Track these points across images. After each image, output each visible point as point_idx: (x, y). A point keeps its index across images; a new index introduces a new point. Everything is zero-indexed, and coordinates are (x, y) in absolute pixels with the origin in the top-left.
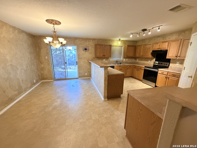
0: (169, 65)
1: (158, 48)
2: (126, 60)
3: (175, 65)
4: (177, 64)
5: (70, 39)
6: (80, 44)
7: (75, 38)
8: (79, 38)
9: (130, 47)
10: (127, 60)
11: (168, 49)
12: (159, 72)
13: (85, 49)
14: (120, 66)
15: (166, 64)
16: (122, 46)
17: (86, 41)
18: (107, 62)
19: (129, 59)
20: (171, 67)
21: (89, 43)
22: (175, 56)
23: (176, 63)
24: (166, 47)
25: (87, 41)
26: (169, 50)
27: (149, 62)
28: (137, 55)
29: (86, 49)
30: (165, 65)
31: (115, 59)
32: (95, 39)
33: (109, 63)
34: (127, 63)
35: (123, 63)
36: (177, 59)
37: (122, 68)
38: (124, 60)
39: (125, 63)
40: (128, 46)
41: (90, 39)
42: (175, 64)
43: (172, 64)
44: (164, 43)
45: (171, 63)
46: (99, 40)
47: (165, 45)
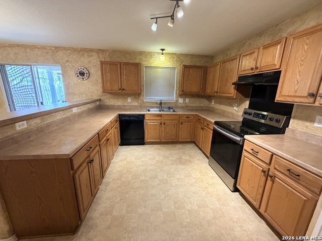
0: (287, 124)
1: (252, 69)
2: (185, 100)
3: (307, 127)
4: (316, 125)
5: (44, 50)
6: (67, 61)
7: (56, 48)
8: (64, 48)
9: (191, 70)
10: (187, 100)
11: (283, 69)
12: (245, 147)
13: (80, 73)
14: (160, 115)
15: (278, 121)
16: (174, 68)
17: (83, 55)
18: (136, 104)
19: (193, 99)
20: (293, 131)
21: (90, 59)
22: (306, 95)
23: (313, 121)
24: (277, 62)
25: (85, 56)
26: (286, 71)
27: (235, 108)
28: (209, 91)
29: (82, 74)
30: (274, 124)
31: (158, 99)
32: (104, 51)
33: (141, 107)
34: (186, 108)
35: (177, 107)
36: (317, 104)
37: (166, 121)
38: (181, 100)
39: (182, 108)
40: (185, 67)
41: (91, 50)
42: (308, 124)
43: (296, 121)
44: (271, 49)
45: (294, 118)
46: (114, 52)
47: (274, 57)
